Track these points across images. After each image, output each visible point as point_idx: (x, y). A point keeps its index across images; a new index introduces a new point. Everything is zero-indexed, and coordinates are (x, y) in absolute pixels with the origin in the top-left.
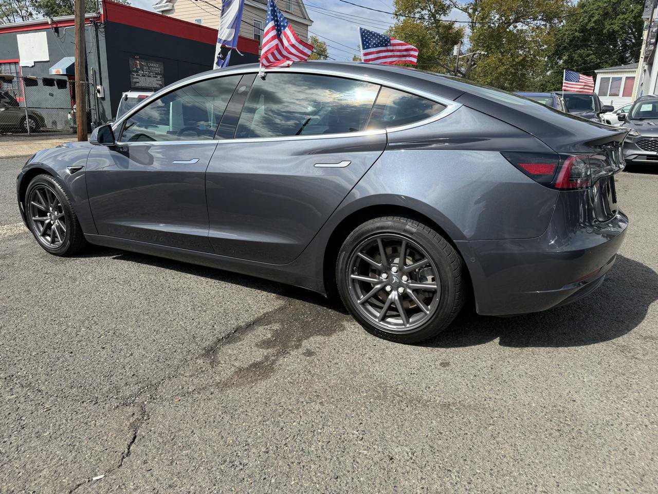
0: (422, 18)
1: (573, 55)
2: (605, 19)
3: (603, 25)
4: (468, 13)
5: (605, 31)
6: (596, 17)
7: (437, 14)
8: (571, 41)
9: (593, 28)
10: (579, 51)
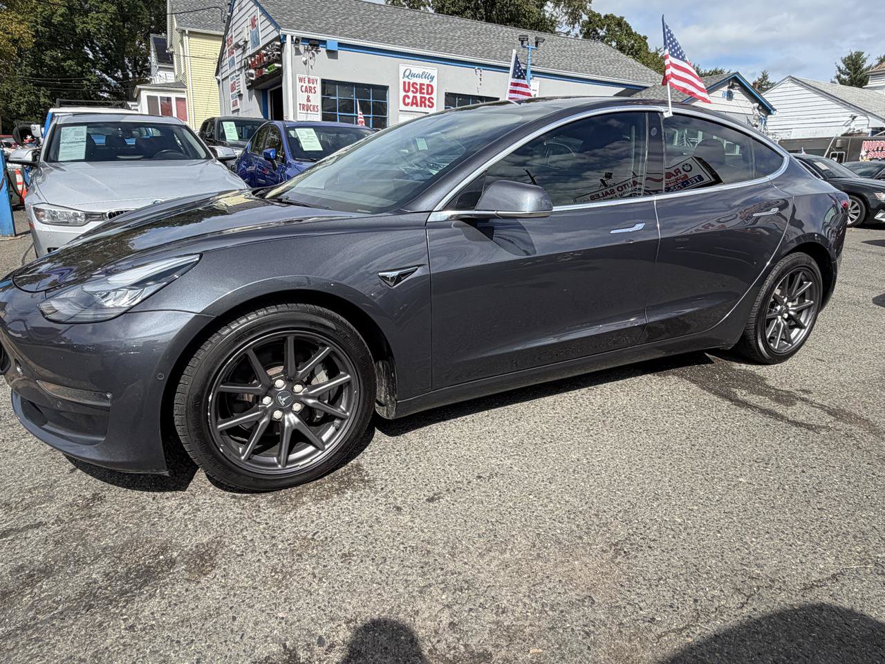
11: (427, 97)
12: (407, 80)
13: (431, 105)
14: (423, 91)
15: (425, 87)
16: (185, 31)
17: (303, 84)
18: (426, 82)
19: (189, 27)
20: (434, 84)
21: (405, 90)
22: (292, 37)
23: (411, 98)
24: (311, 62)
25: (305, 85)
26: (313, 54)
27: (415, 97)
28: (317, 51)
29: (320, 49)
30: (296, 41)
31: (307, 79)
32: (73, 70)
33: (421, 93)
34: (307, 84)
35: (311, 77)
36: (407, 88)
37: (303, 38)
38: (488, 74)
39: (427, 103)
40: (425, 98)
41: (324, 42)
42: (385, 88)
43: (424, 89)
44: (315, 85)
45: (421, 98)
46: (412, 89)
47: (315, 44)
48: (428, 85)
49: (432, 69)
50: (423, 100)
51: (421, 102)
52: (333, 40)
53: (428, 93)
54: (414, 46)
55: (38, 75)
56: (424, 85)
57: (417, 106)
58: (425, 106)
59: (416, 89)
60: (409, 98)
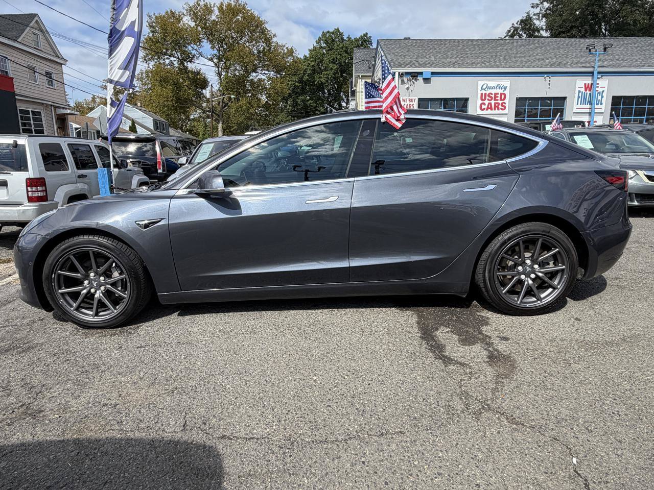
0: (172, 63)
1: (297, 100)
2: (314, 73)
3: (314, 78)
4: (214, 62)
5: (316, 83)
6: (309, 72)
7: (185, 61)
8: (294, 89)
9: (307, 80)
10: (300, 97)
11: (500, 102)
12: (484, 92)
13: (503, 108)
14: (497, 98)
15: (499, 95)
16: (359, 76)
17: (405, 103)
18: (500, 91)
19: (362, 73)
20: (507, 92)
21: (482, 99)
22: (399, 73)
23: (487, 104)
24: (412, 88)
25: (406, 103)
26: (414, 83)
27: (490, 104)
28: (416, 80)
29: (419, 78)
30: (401, 75)
31: (408, 100)
32: (312, 106)
33: (495, 100)
34: (408, 103)
35: (411, 98)
36: (483, 98)
37: (406, 73)
38: (554, 79)
39: (500, 107)
40: (498, 104)
41: (421, 73)
42: (467, 100)
43: (498, 97)
44: (413, 103)
45: (495, 104)
46: (487, 98)
47: (414, 76)
48: (501, 94)
49: (506, 82)
50: (497, 105)
51: (495, 107)
52: (427, 71)
53: (501, 100)
54: (492, 67)
55: (294, 111)
56: (498, 94)
57: (491, 109)
58: (498, 109)
59: (491, 97)
60: (485, 104)
